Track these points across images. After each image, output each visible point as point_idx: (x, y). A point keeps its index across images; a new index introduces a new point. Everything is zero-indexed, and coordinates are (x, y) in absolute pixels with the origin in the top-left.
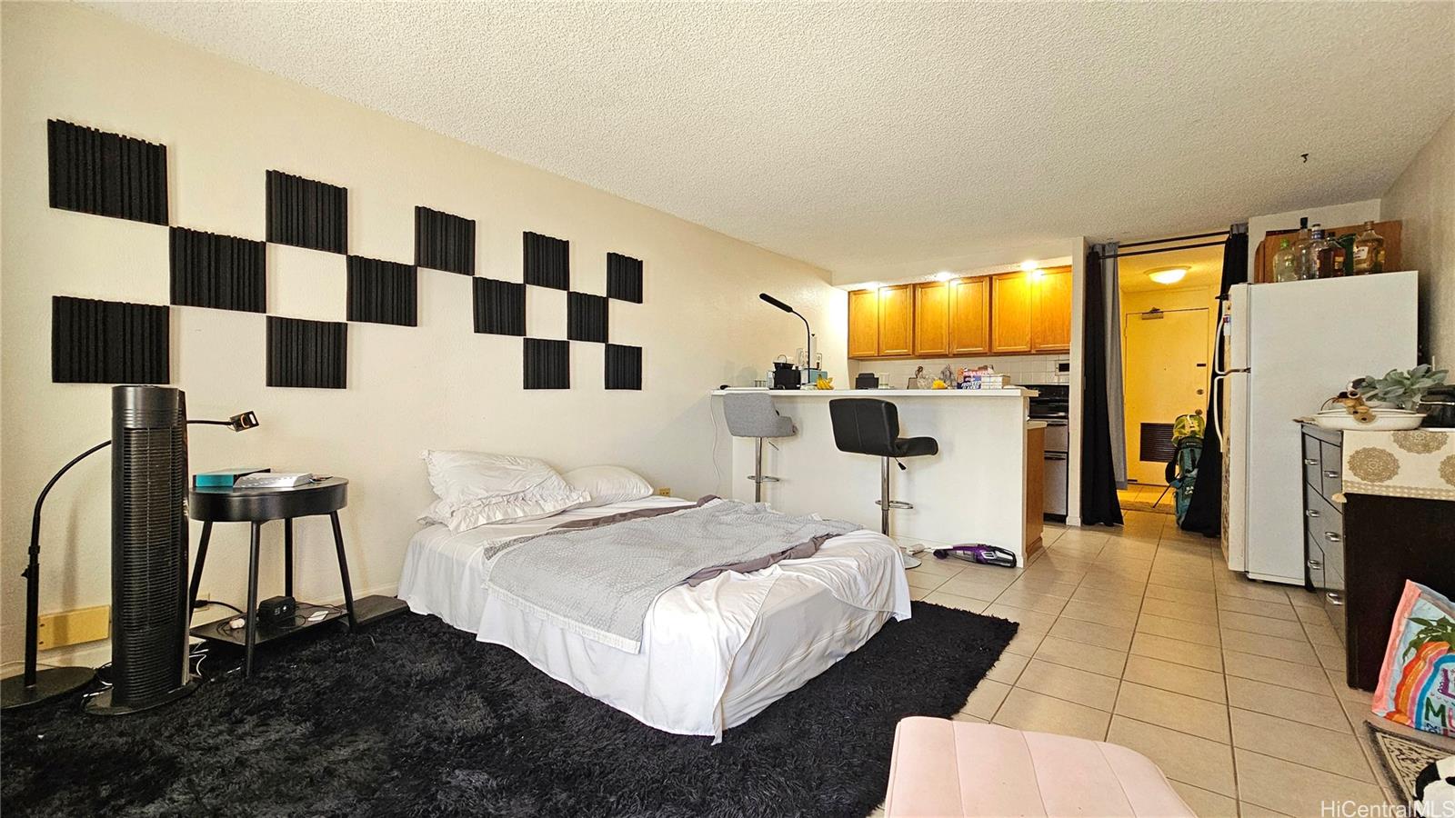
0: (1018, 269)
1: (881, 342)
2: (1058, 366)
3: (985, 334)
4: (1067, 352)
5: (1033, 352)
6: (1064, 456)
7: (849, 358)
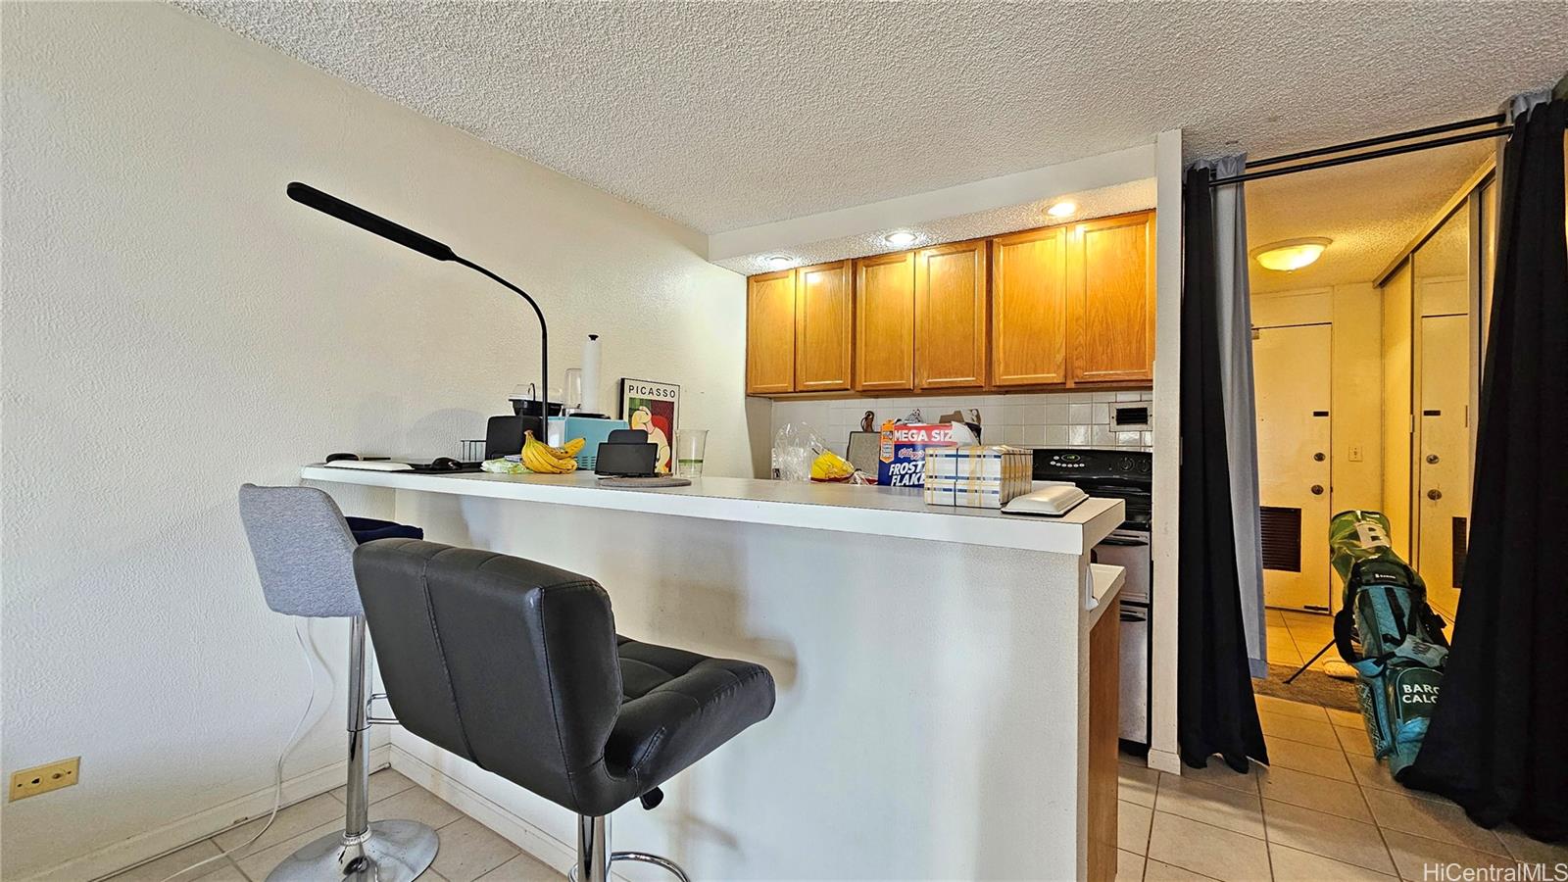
0: (1041, 220)
1: (798, 367)
2: (1115, 414)
3: (979, 350)
4: (1146, 386)
5: (1070, 384)
6: (1142, 612)
7: (747, 395)
